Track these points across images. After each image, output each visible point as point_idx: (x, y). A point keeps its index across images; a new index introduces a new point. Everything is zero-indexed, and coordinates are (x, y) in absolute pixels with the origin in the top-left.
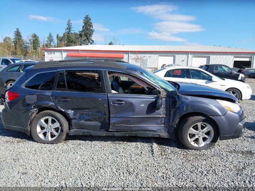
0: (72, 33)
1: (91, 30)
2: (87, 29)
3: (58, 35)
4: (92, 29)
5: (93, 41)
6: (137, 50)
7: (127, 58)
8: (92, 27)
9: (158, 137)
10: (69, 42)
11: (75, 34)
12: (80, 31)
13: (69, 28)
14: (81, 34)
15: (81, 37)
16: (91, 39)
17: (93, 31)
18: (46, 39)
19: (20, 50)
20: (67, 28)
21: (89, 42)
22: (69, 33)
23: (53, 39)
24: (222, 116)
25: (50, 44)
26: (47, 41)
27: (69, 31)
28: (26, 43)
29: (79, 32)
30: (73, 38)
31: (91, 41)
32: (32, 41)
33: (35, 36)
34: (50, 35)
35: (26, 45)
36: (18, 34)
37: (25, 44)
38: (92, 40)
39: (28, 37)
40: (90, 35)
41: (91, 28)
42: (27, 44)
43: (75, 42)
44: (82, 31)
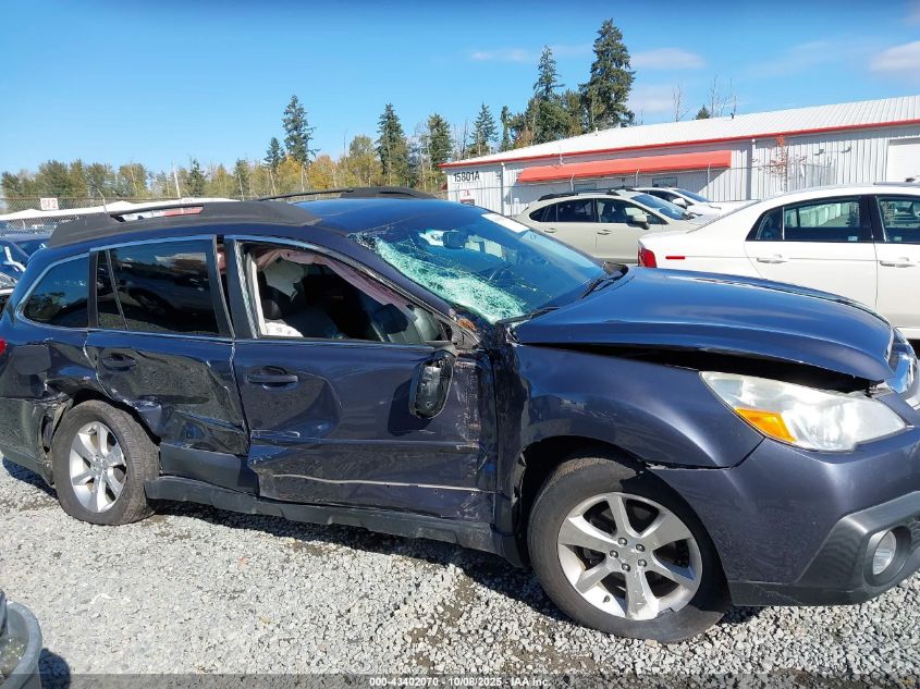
0: (556, 97)
1: (623, 73)
2: (607, 73)
3: (505, 109)
4: (627, 70)
5: (631, 115)
6: (781, 131)
7: (745, 165)
8: (627, 64)
9: (451, 541)
10: (545, 130)
11: (569, 98)
12: (585, 86)
13: (547, 81)
14: (586, 93)
15: (588, 107)
16: (624, 108)
17: (628, 79)
18: (472, 128)
19: (395, 176)
20: (540, 79)
21: (617, 120)
22: (546, 99)
23: (494, 125)
24: (724, 471)
25: (484, 144)
26: (475, 136)
27: (548, 90)
28: (414, 151)
29: (581, 90)
30: (562, 112)
31: (622, 117)
32: (429, 141)
33: (437, 124)
34: (485, 115)
35: (414, 158)
36: (391, 125)
37: (411, 155)
38: (625, 114)
39: (417, 129)
40: (621, 94)
41: (623, 67)
42: (416, 154)
43: (567, 128)
44: (592, 84)
